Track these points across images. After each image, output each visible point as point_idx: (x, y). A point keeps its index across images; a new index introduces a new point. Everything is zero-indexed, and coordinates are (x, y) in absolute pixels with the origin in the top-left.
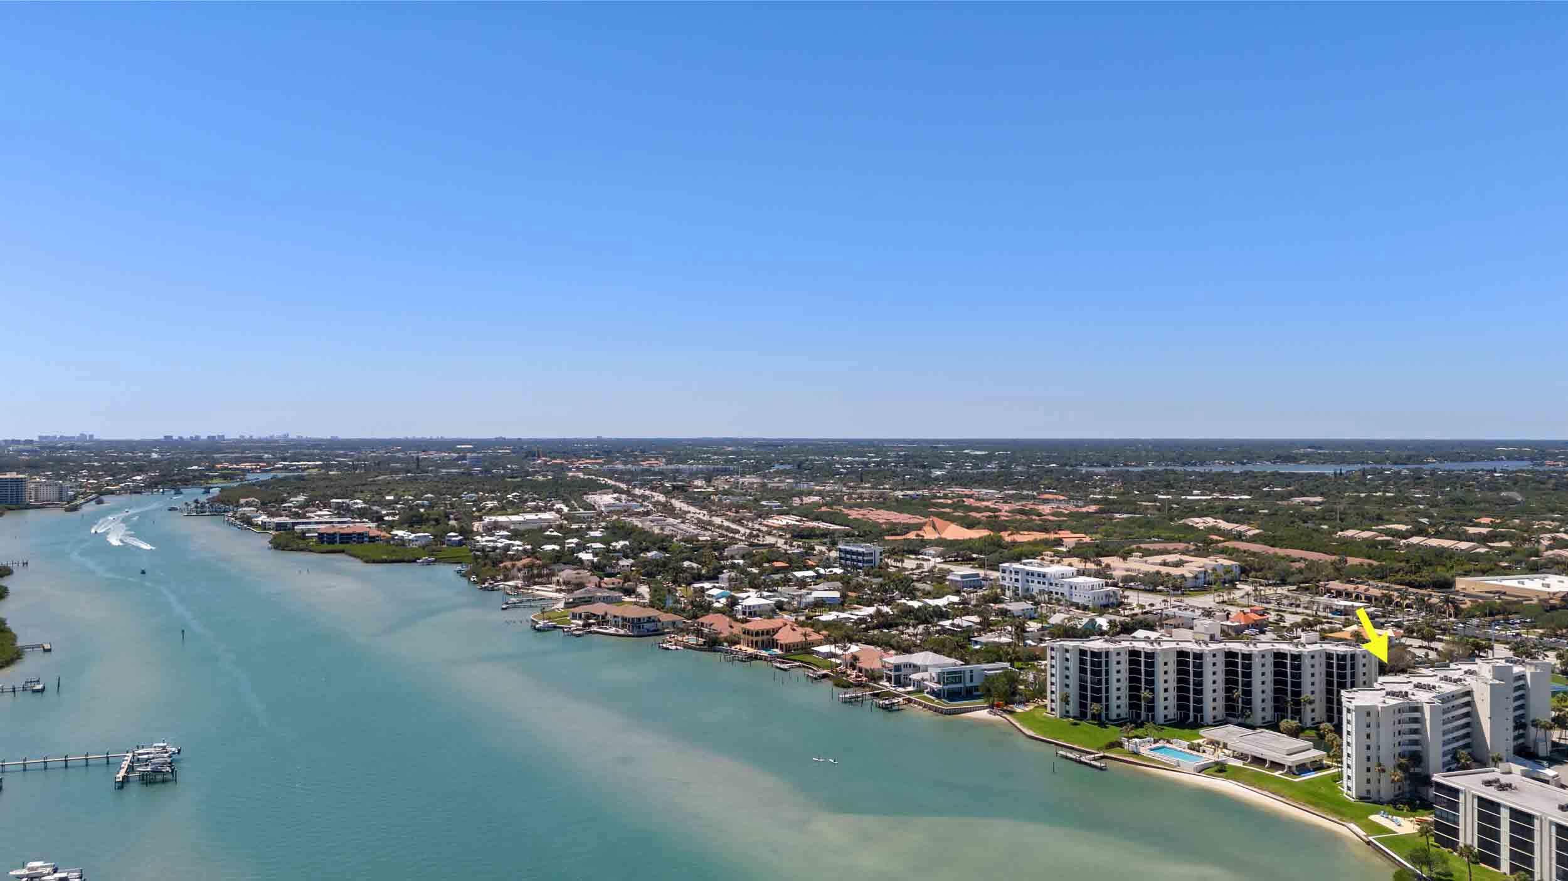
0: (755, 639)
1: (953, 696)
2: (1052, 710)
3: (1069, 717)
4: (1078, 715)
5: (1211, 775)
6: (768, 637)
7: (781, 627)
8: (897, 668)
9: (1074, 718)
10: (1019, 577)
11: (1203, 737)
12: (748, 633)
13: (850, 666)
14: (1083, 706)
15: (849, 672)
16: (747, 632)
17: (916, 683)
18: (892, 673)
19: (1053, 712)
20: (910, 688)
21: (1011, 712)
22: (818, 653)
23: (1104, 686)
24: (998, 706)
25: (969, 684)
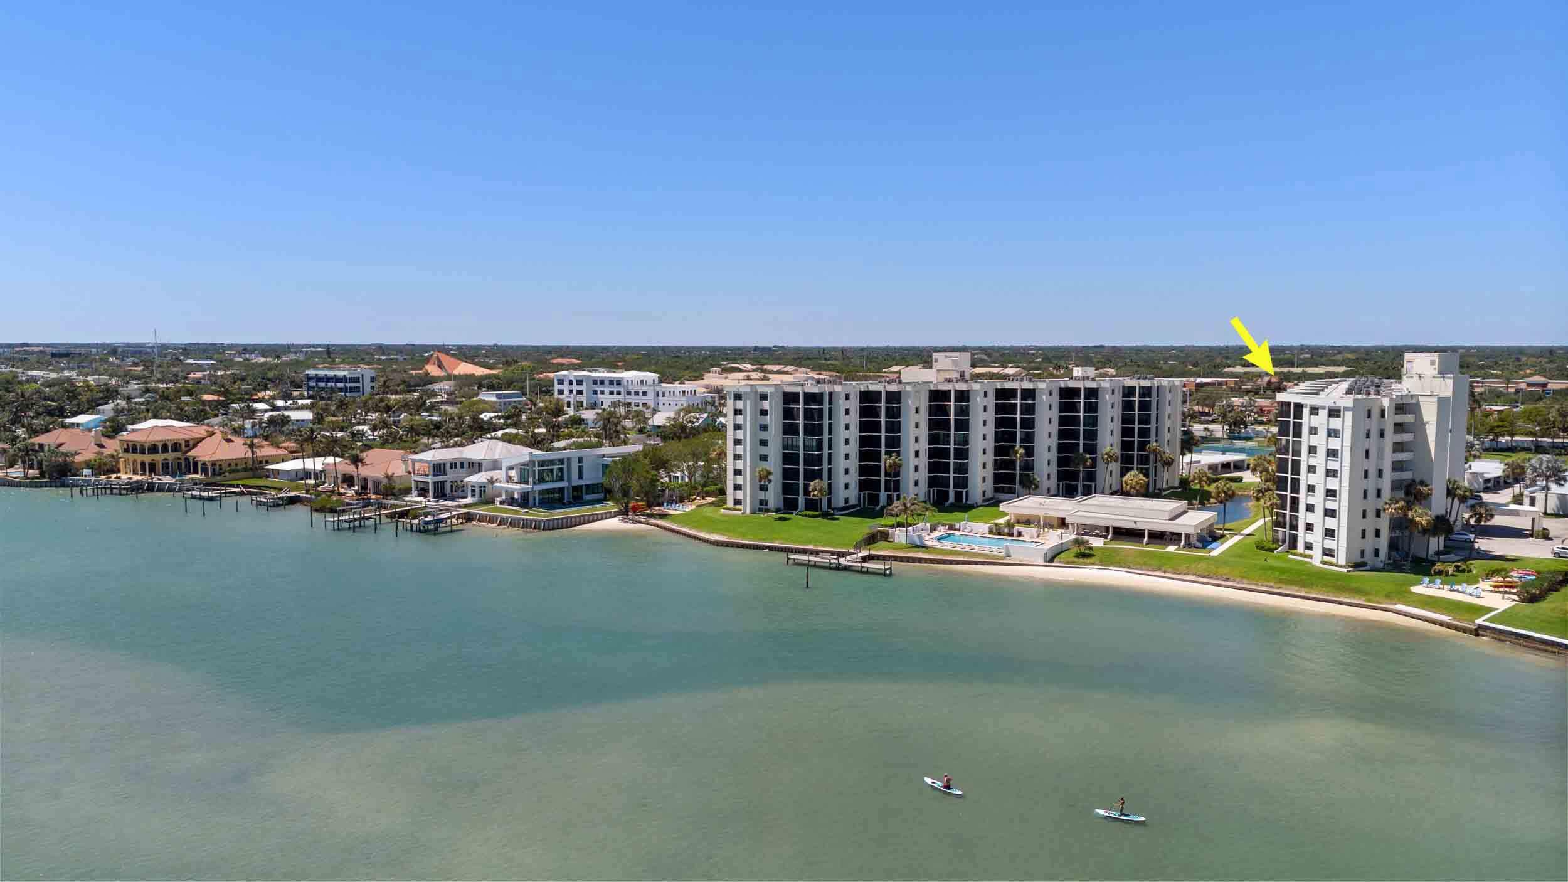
0: (147, 458)
1: (551, 500)
2: (737, 502)
3: (767, 510)
4: (782, 507)
5: (1073, 563)
6: (178, 454)
7: (204, 439)
8: (438, 468)
9: (777, 511)
10: (583, 388)
11: (1006, 514)
12: (135, 451)
13: (344, 481)
14: (788, 489)
15: (342, 491)
16: (132, 448)
17: (477, 490)
18: (430, 479)
19: (738, 507)
20: (469, 500)
21: (663, 516)
22: (278, 472)
23: (825, 452)
24: (635, 509)
25: (576, 482)
